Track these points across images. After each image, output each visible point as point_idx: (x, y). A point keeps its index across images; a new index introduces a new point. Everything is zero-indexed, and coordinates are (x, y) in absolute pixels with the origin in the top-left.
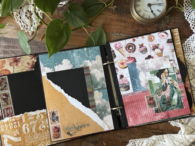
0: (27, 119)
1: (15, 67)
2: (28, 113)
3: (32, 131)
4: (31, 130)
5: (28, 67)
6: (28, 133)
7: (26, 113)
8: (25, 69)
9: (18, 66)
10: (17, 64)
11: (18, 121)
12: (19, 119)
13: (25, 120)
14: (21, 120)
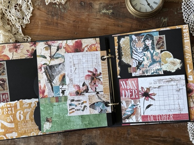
0: (22, 107)
1: (14, 53)
2: (23, 100)
3: (26, 119)
4: (25, 117)
5: (27, 55)
6: (21, 120)
7: (21, 100)
8: (24, 56)
9: (17, 52)
10: (16, 51)
11: (13, 107)
12: (14, 105)
13: (19, 107)
14: (16, 106)
